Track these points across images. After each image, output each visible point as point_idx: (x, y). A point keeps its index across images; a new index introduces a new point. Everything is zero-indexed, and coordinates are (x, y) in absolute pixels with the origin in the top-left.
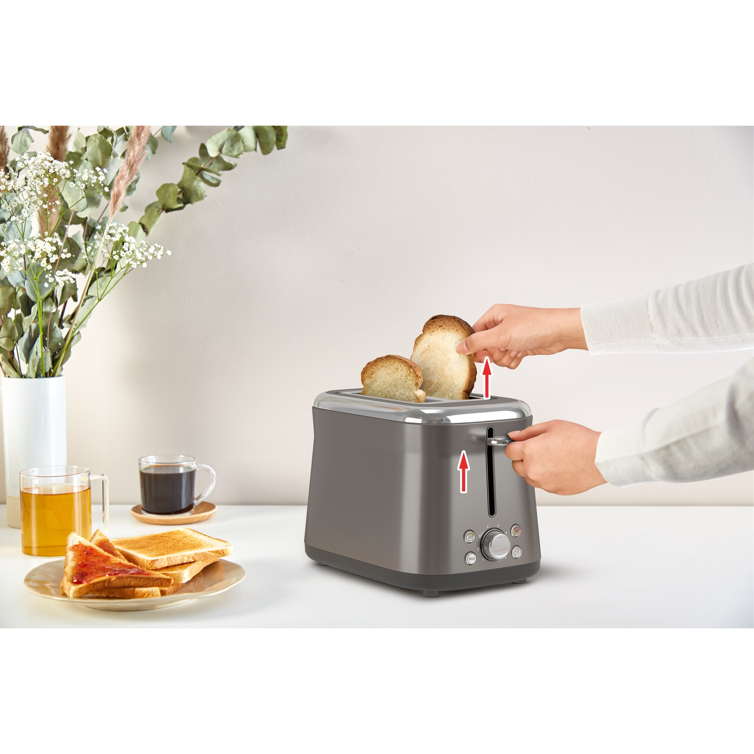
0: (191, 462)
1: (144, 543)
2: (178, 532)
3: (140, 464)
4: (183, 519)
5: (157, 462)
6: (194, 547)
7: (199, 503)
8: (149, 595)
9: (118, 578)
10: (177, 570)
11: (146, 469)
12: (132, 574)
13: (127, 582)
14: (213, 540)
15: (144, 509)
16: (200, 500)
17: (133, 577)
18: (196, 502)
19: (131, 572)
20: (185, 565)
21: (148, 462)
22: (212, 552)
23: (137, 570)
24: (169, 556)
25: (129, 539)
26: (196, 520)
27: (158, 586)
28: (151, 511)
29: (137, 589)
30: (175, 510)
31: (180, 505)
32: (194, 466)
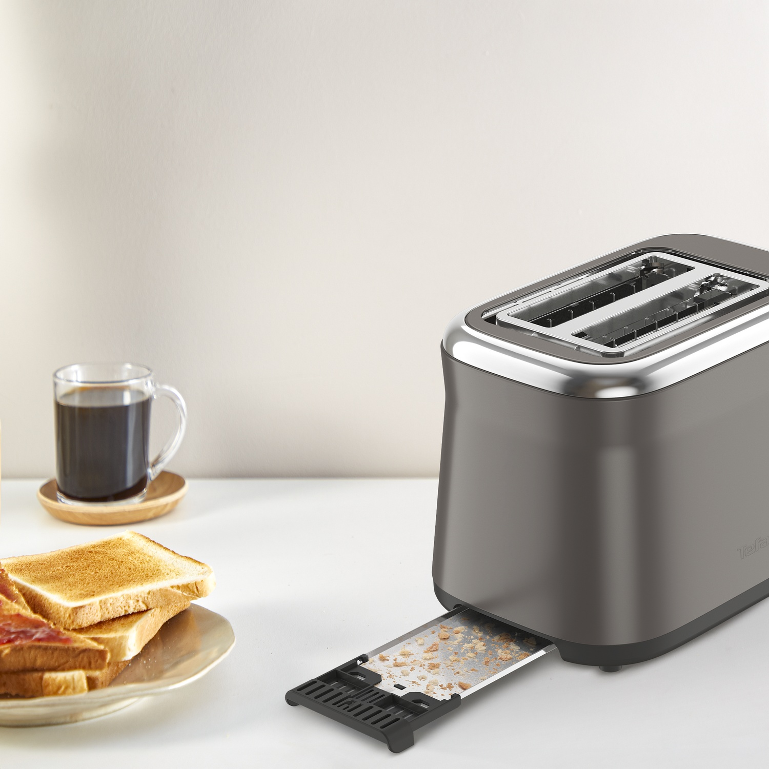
0: (144, 380)
1: (60, 568)
2: (120, 543)
3: (55, 384)
4: (129, 512)
5: (86, 380)
6: (147, 576)
7: (156, 475)
8: (66, 688)
9: (17, 650)
10: (116, 631)
11: (67, 395)
12: (39, 640)
13: (30, 658)
14: (180, 560)
15: (62, 488)
16: (160, 467)
17: (40, 647)
18: (152, 473)
19: (37, 636)
20: (130, 619)
21: (70, 381)
22: (178, 587)
23: (47, 630)
24: (103, 597)
25: (33, 559)
26: (150, 515)
27: (84, 668)
28: (74, 494)
29: (47, 676)
30: (115, 491)
31: (124, 480)
32: (149, 389)
